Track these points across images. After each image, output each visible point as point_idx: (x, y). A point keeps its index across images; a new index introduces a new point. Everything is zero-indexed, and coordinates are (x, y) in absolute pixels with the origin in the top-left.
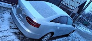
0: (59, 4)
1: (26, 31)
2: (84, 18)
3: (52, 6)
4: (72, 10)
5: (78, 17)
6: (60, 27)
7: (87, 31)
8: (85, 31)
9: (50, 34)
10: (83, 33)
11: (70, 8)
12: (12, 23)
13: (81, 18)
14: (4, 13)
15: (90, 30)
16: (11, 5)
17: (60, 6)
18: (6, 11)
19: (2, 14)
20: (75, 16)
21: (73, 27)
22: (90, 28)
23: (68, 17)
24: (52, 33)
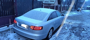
0: (43, 5)
1: (35, 36)
2: (65, 5)
3: (41, 10)
4: (54, 4)
5: (61, 7)
6: (55, 21)
7: (73, 14)
8: (72, 15)
9: (52, 30)
10: (72, 17)
11: (51, 4)
12: (19, 39)
13: (63, 7)
14: (7, 36)
15: (75, 12)
16: (7, 27)
17: (43, 6)
18: (7, 33)
19: (6, 37)
20: (58, 8)
21: (63, 16)
22: (74, 10)
23: (55, 11)
24: (52, 28)
